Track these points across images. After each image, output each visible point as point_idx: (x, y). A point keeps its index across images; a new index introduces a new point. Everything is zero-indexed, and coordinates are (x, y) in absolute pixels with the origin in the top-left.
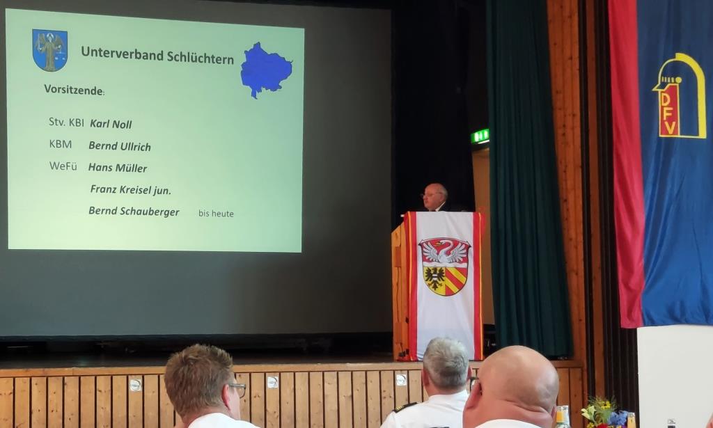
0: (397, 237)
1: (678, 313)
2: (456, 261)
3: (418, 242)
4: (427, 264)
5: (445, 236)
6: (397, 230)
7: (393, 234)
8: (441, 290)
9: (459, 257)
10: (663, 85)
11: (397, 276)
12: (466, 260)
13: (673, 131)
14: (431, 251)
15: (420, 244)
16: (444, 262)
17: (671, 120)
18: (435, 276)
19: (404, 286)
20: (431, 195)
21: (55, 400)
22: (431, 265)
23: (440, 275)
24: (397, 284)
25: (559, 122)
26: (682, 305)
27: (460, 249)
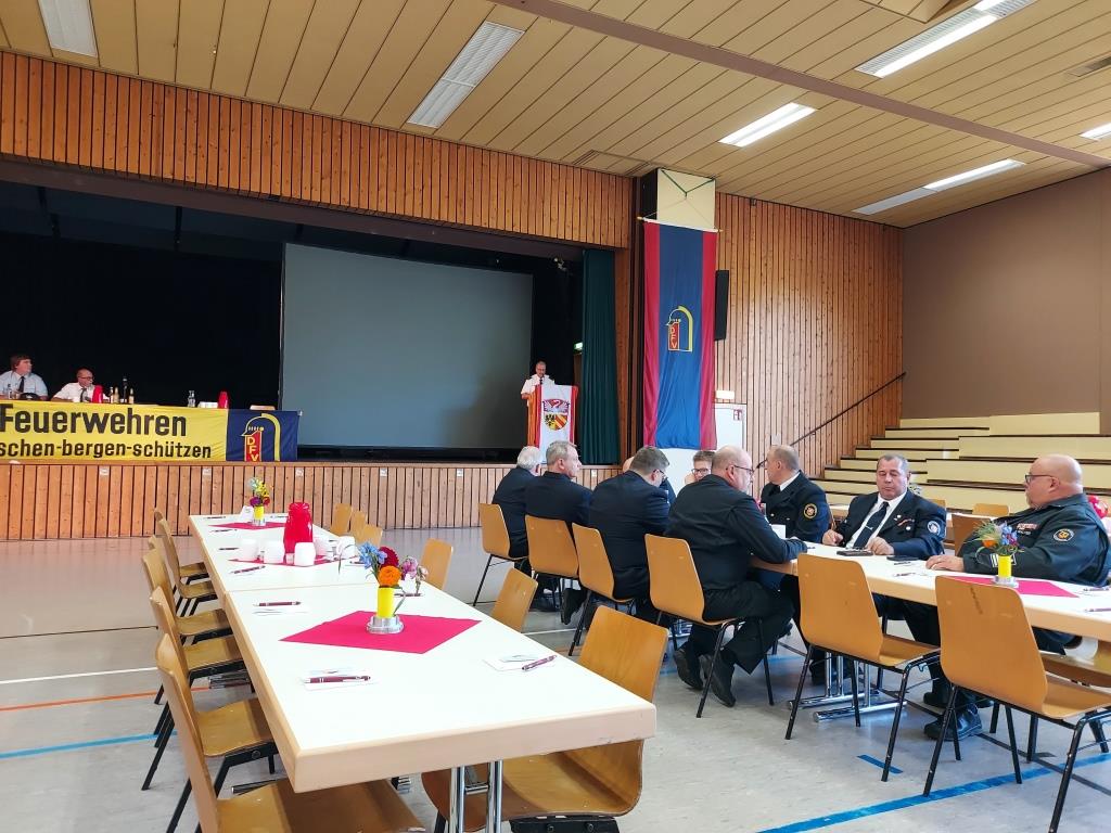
1: (673, 442)
2: (561, 412)
3: (542, 401)
4: (546, 413)
5: (556, 398)
8: (553, 426)
9: (563, 410)
10: (671, 323)
11: (531, 419)
12: (567, 411)
13: (675, 347)
14: (548, 406)
16: (555, 412)
17: (674, 341)
18: (551, 419)
19: (534, 424)
21: (337, 480)
22: (548, 414)
23: (553, 419)
24: (531, 423)
25: (618, 340)
26: (676, 439)
27: (564, 405)
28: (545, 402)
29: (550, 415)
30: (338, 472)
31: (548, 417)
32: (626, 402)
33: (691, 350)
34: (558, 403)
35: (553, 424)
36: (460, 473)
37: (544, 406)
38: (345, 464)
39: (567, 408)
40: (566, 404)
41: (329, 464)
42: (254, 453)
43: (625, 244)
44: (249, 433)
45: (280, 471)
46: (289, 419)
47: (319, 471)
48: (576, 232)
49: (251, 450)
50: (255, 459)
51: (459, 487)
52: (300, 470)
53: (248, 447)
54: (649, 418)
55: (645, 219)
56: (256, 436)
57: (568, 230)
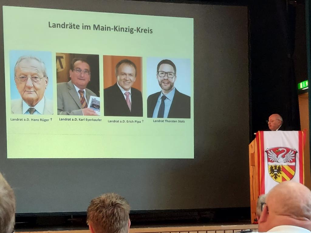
0: (252, 147)
2: (288, 162)
3: (265, 150)
4: (270, 164)
5: (282, 146)
6: (252, 143)
7: (250, 146)
8: (279, 179)
9: (290, 159)
11: (252, 171)
12: (294, 161)
14: (273, 155)
15: (266, 151)
16: (281, 162)
18: (276, 171)
19: (257, 177)
20: (273, 121)
22: (273, 164)
24: (253, 177)
27: (291, 153)
28: (269, 151)
29: (276, 167)
31: (274, 168)
34: (284, 151)
35: (279, 176)
37: (268, 156)
39: (295, 156)
40: (293, 152)
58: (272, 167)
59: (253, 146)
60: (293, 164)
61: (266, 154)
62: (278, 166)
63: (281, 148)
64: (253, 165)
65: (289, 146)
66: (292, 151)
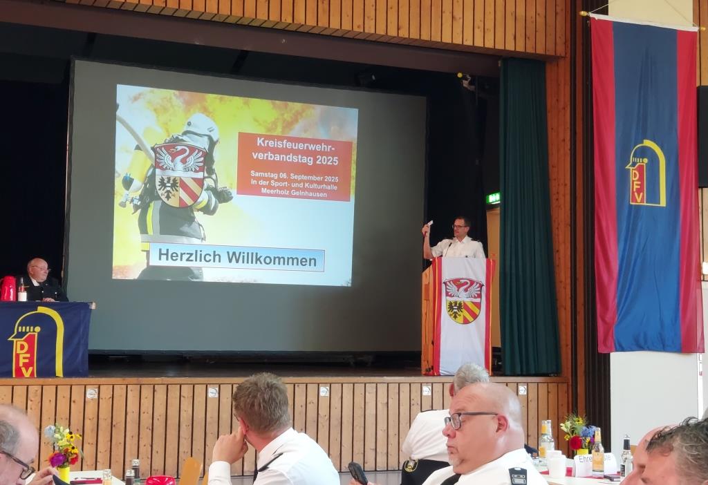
0: (426, 276)
1: (641, 341)
2: (472, 297)
3: (443, 281)
4: (449, 299)
5: (464, 277)
6: (427, 271)
7: (424, 273)
8: (460, 319)
9: (474, 293)
10: (634, 164)
11: (426, 307)
12: (480, 296)
13: (640, 200)
14: (453, 288)
15: (445, 283)
16: (463, 297)
17: (639, 191)
18: (456, 308)
19: (431, 315)
21: (146, 404)
22: (452, 300)
24: (426, 314)
25: (553, 189)
26: (645, 335)
27: (475, 287)
28: (448, 283)
29: (456, 303)
30: (147, 392)
31: (453, 305)
32: (569, 281)
33: (663, 202)
34: (467, 283)
35: (460, 315)
36: (324, 391)
37: (446, 288)
38: (157, 380)
39: (481, 291)
40: (478, 285)
41: (133, 380)
42: (27, 366)
43: (561, 50)
44: (20, 335)
45: (64, 392)
46: (77, 315)
47: (120, 391)
48: (490, 36)
49: (22, 361)
50: (27, 374)
51: (324, 411)
52: (92, 390)
53: (18, 356)
54: (605, 307)
55: (592, 15)
56: (30, 340)
57: (479, 33)
58: (451, 304)
59: (428, 274)
60: (478, 300)
61: (443, 286)
62: (458, 303)
63: (462, 279)
64: (427, 300)
65: (473, 278)
66: (477, 283)
